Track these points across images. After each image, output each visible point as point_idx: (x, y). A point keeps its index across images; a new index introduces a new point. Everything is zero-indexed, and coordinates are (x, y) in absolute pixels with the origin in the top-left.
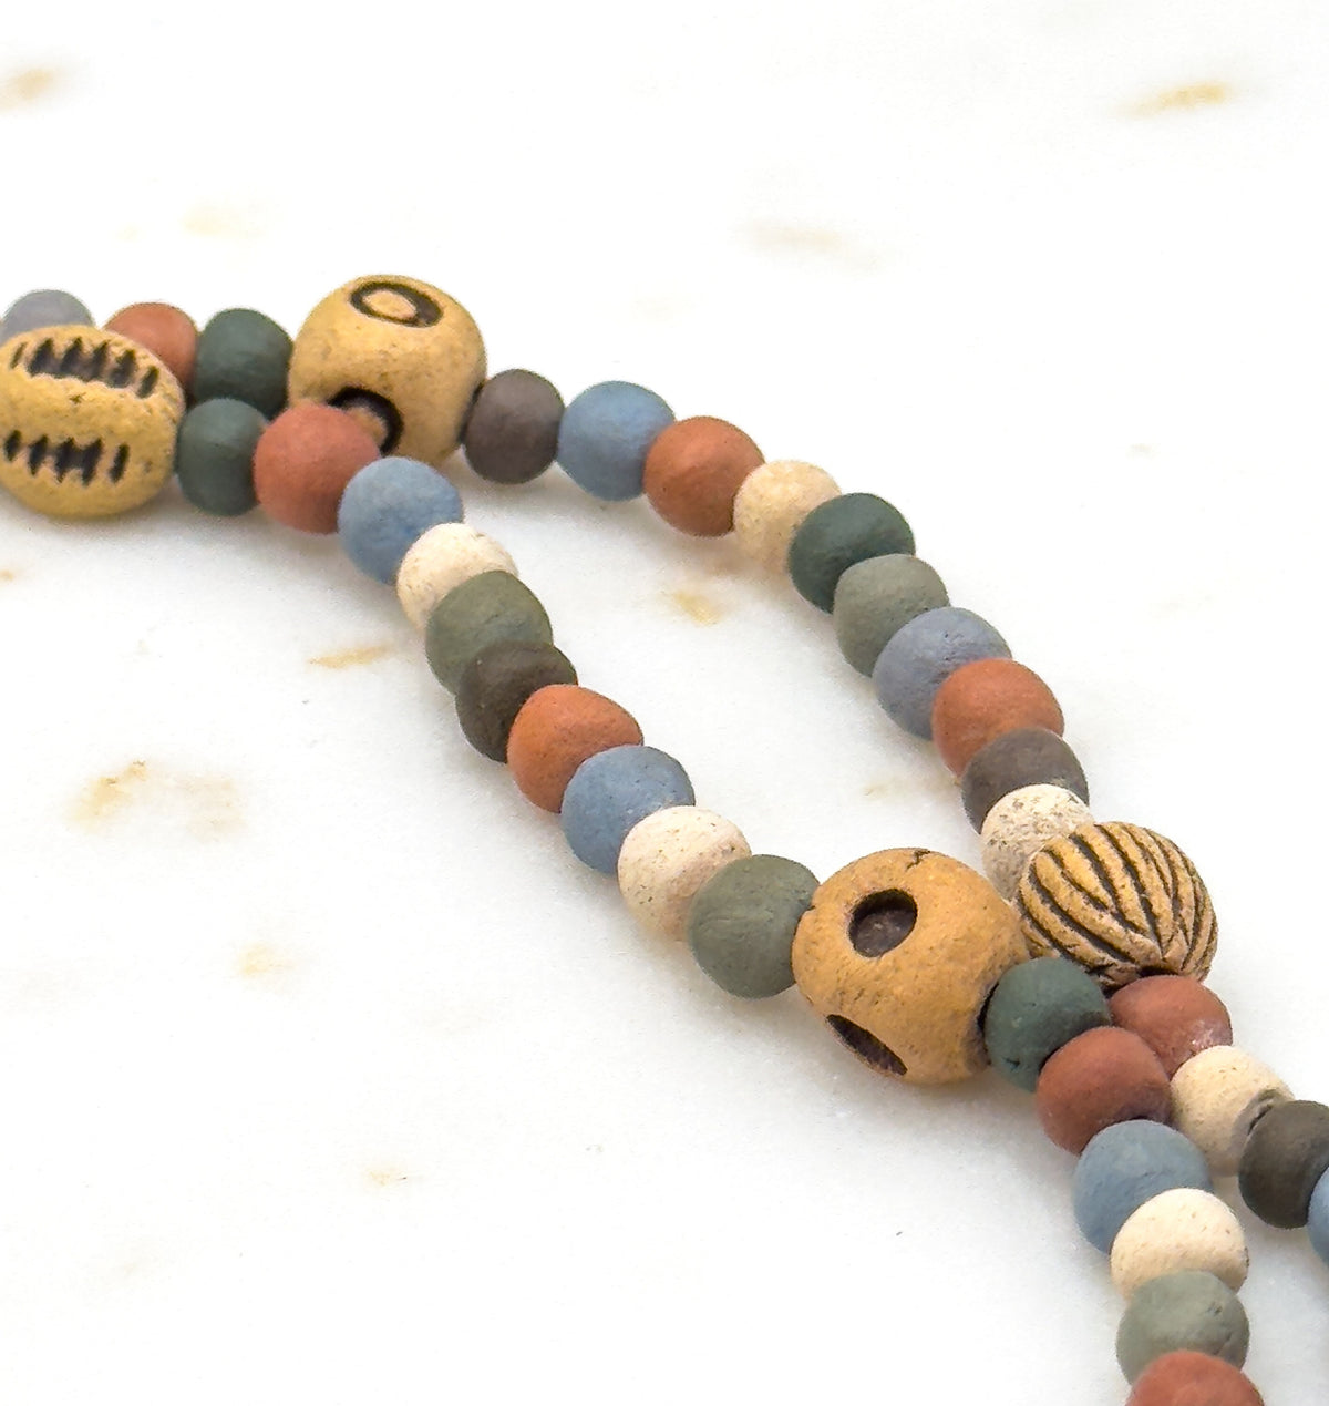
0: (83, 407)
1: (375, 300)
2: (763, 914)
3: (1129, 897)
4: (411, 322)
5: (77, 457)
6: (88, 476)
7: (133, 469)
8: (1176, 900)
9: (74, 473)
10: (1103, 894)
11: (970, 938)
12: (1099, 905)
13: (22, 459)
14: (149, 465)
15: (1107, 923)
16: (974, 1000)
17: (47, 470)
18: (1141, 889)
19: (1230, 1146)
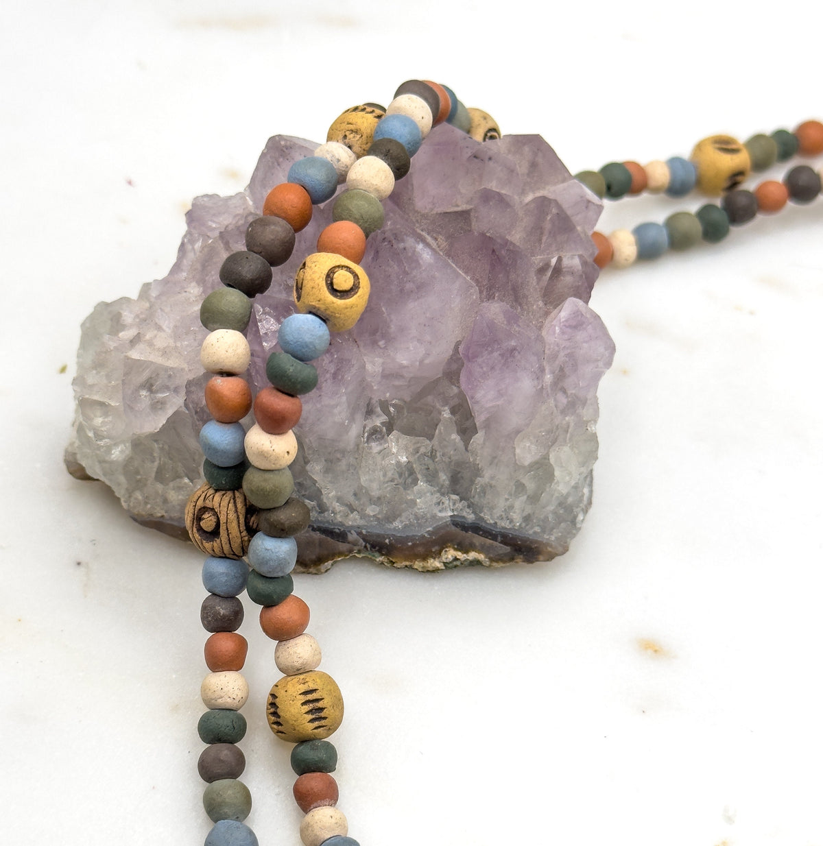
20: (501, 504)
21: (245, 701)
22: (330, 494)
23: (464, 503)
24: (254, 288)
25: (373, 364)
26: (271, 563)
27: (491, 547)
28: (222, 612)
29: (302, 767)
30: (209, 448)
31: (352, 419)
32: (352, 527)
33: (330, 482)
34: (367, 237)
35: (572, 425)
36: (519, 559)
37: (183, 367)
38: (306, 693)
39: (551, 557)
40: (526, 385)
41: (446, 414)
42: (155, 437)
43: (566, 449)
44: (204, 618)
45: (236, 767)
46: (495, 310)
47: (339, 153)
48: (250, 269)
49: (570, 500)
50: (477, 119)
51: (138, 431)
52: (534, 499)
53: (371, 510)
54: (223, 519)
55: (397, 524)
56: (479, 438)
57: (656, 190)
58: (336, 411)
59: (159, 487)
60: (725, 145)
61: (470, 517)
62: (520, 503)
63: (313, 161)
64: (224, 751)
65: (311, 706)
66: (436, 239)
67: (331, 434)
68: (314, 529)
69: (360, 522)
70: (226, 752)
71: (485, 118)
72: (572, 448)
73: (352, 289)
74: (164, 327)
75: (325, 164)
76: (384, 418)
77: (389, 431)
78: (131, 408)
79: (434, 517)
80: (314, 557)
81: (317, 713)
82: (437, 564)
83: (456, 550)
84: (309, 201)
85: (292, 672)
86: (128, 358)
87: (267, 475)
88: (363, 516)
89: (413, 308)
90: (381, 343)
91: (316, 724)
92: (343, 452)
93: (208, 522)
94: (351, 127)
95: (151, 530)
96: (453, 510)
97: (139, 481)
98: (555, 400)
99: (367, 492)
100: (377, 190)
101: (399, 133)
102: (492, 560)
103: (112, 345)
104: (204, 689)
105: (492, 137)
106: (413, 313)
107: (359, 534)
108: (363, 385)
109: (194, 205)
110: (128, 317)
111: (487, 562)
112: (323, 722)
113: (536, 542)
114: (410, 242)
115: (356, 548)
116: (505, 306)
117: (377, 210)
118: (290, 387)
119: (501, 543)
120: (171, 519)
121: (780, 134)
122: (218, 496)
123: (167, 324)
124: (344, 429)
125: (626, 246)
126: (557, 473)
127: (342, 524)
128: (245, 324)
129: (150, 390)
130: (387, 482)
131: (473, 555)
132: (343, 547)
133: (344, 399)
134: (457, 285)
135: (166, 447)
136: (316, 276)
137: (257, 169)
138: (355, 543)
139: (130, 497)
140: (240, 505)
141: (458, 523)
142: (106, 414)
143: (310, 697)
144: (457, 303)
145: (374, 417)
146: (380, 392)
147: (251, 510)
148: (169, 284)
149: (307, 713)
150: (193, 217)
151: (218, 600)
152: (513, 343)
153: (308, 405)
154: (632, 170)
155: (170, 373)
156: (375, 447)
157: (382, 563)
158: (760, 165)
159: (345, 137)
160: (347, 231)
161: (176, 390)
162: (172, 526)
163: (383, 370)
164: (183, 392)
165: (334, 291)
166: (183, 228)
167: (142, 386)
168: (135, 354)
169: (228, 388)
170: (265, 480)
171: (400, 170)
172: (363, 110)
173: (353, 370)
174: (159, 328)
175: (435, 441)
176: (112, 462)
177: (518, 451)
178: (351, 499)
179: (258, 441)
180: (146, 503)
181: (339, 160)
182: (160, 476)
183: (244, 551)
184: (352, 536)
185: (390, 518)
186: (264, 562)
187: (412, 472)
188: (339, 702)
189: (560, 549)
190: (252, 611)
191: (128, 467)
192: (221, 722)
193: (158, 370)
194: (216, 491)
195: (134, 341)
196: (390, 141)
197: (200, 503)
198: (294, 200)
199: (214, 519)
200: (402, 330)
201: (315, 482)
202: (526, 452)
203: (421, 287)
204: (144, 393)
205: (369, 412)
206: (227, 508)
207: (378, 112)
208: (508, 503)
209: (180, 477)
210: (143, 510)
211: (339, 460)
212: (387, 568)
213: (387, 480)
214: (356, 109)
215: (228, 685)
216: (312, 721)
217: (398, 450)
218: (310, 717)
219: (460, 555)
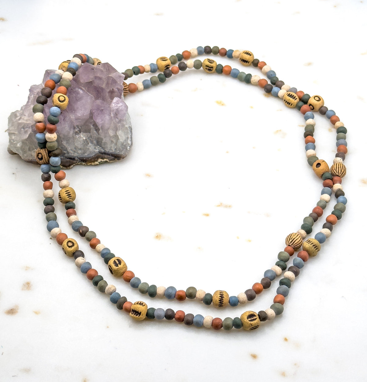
0: (290, 100)
1: (316, 98)
2: (312, 161)
3: (337, 170)
4: (318, 101)
5: (289, 103)
6: (289, 105)
7: (292, 105)
8: (341, 171)
9: (288, 104)
10: (336, 169)
11: (323, 169)
12: (335, 170)
13: (285, 102)
14: (294, 105)
15: (335, 171)
16: (322, 174)
17: (286, 103)
18: (339, 170)
19: (335, 191)
20: (109, 146)
21: (53, 195)
22: (69, 149)
23: (101, 147)
24: (44, 103)
25: (72, 117)
26: (54, 163)
27: (109, 157)
28: (46, 176)
29: (67, 208)
30: (38, 139)
31: (70, 130)
32: (76, 156)
33: (68, 146)
34: (67, 89)
35: (120, 126)
36: (116, 159)
37: (31, 123)
38: (66, 191)
39: (123, 158)
40: (107, 117)
41: (92, 126)
42: (26, 140)
43: (120, 131)
44: (42, 178)
45: (53, 210)
46: (99, 102)
47: (61, 72)
48: (43, 99)
49: (125, 144)
50: (95, 60)
51: (22, 139)
52: (116, 144)
53: (80, 152)
54: (43, 155)
55: (86, 154)
56: (101, 131)
57: (147, 72)
58: (66, 128)
59: (30, 152)
60: (164, 59)
61: (103, 151)
62: (113, 145)
63: (54, 74)
64: (49, 207)
65: (68, 194)
66: (85, 88)
67: (66, 134)
68: (67, 158)
69: (77, 155)
70: (50, 207)
71: (97, 60)
72: (122, 131)
73: (64, 100)
74: (26, 115)
75: (58, 75)
76: (78, 129)
77: (80, 132)
78: (20, 133)
79: (94, 152)
80: (68, 165)
81: (69, 195)
82: (97, 163)
83: (101, 159)
84: (54, 83)
85: (63, 187)
86: (18, 123)
87: (51, 143)
88: (78, 153)
89: (79, 103)
90: (73, 112)
91: (69, 198)
92: (70, 138)
93: (40, 156)
94: (63, 66)
95: (30, 163)
96: (99, 150)
97: (25, 151)
98: (115, 120)
99: (78, 147)
100: (69, 79)
101: (73, 66)
102: (110, 160)
103: (15, 121)
104: (44, 194)
105: (99, 64)
106: (79, 104)
107: (78, 158)
108: (72, 122)
109: (31, 88)
110: (18, 114)
111: (109, 161)
112: (71, 197)
113: (119, 155)
114: (77, 89)
115: (78, 162)
116: (101, 101)
117: (69, 83)
118: (53, 123)
119: (111, 156)
120: (34, 160)
121: (178, 55)
122: (41, 150)
123: (27, 114)
124: (69, 133)
125: (141, 86)
126: (119, 137)
127: (73, 156)
128: (42, 111)
129: (24, 128)
130: (82, 144)
131: (105, 160)
132: (75, 162)
133: (67, 125)
134: (89, 97)
135: (29, 142)
136: (56, 98)
137: (44, 78)
138: (77, 160)
139: (23, 156)
140: (47, 151)
141: (100, 152)
142: (15, 136)
143: (67, 192)
144: (89, 101)
145: (75, 129)
146: (76, 123)
147: (49, 152)
148: (27, 106)
149: (67, 196)
150: (31, 90)
151: (45, 174)
152: (102, 108)
153: (58, 127)
154: (140, 68)
155: (28, 124)
156: (77, 136)
157: (85, 165)
158: (173, 63)
159: (62, 68)
160: (63, 88)
161: (29, 128)
162: (34, 161)
163: (75, 118)
164: (31, 128)
165: (60, 101)
166: (29, 93)
167: (22, 128)
168: (20, 122)
169: (40, 125)
170: (51, 144)
171: (74, 74)
172: (66, 62)
173: (68, 118)
174: (25, 115)
175: (91, 133)
176: (18, 147)
177: (109, 133)
178: (74, 150)
179: (48, 135)
180: (27, 157)
181: (60, 74)
182: (29, 150)
183: (49, 161)
184: (76, 159)
185: (84, 153)
186: (53, 163)
187: (87, 141)
188: (74, 193)
189: (125, 156)
190: (52, 175)
191: (22, 148)
192: (48, 200)
193: (25, 124)
194: (41, 149)
195: (19, 119)
196: (71, 68)
197: (38, 152)
198: (51, 83)
199: (41, 155)
200: (78, 108)
201: (65, 146)
202: (111, 133)
203: (80, 99)
204: (22, 129)
205: (74, 128)
206: (44, 152)
207: (69, 62)
208: (110, 146)
209: (34, 149)
210: (27, 159)
211: (69, 140)
212: (86, 166)
213: (81, 144)
214: (64, 62)
215: (49, 192)
216: (68, 197)
217: (83, 136)
218: (68, 196)
219: (102, 160)
